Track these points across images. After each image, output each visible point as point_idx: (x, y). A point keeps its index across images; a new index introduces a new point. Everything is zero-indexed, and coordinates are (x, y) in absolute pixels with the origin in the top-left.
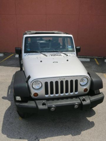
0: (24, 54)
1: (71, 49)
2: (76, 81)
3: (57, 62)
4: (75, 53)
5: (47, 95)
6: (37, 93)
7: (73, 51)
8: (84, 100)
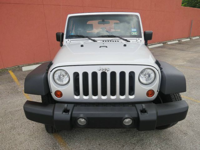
0: (65, 41)
1: (135, 34)
2: (132, 75)
3: (107, 47)
4: (142, 39)
5: (78, 95)
6: (60, 91)
7: (140, 36)
8: (144, 111)
